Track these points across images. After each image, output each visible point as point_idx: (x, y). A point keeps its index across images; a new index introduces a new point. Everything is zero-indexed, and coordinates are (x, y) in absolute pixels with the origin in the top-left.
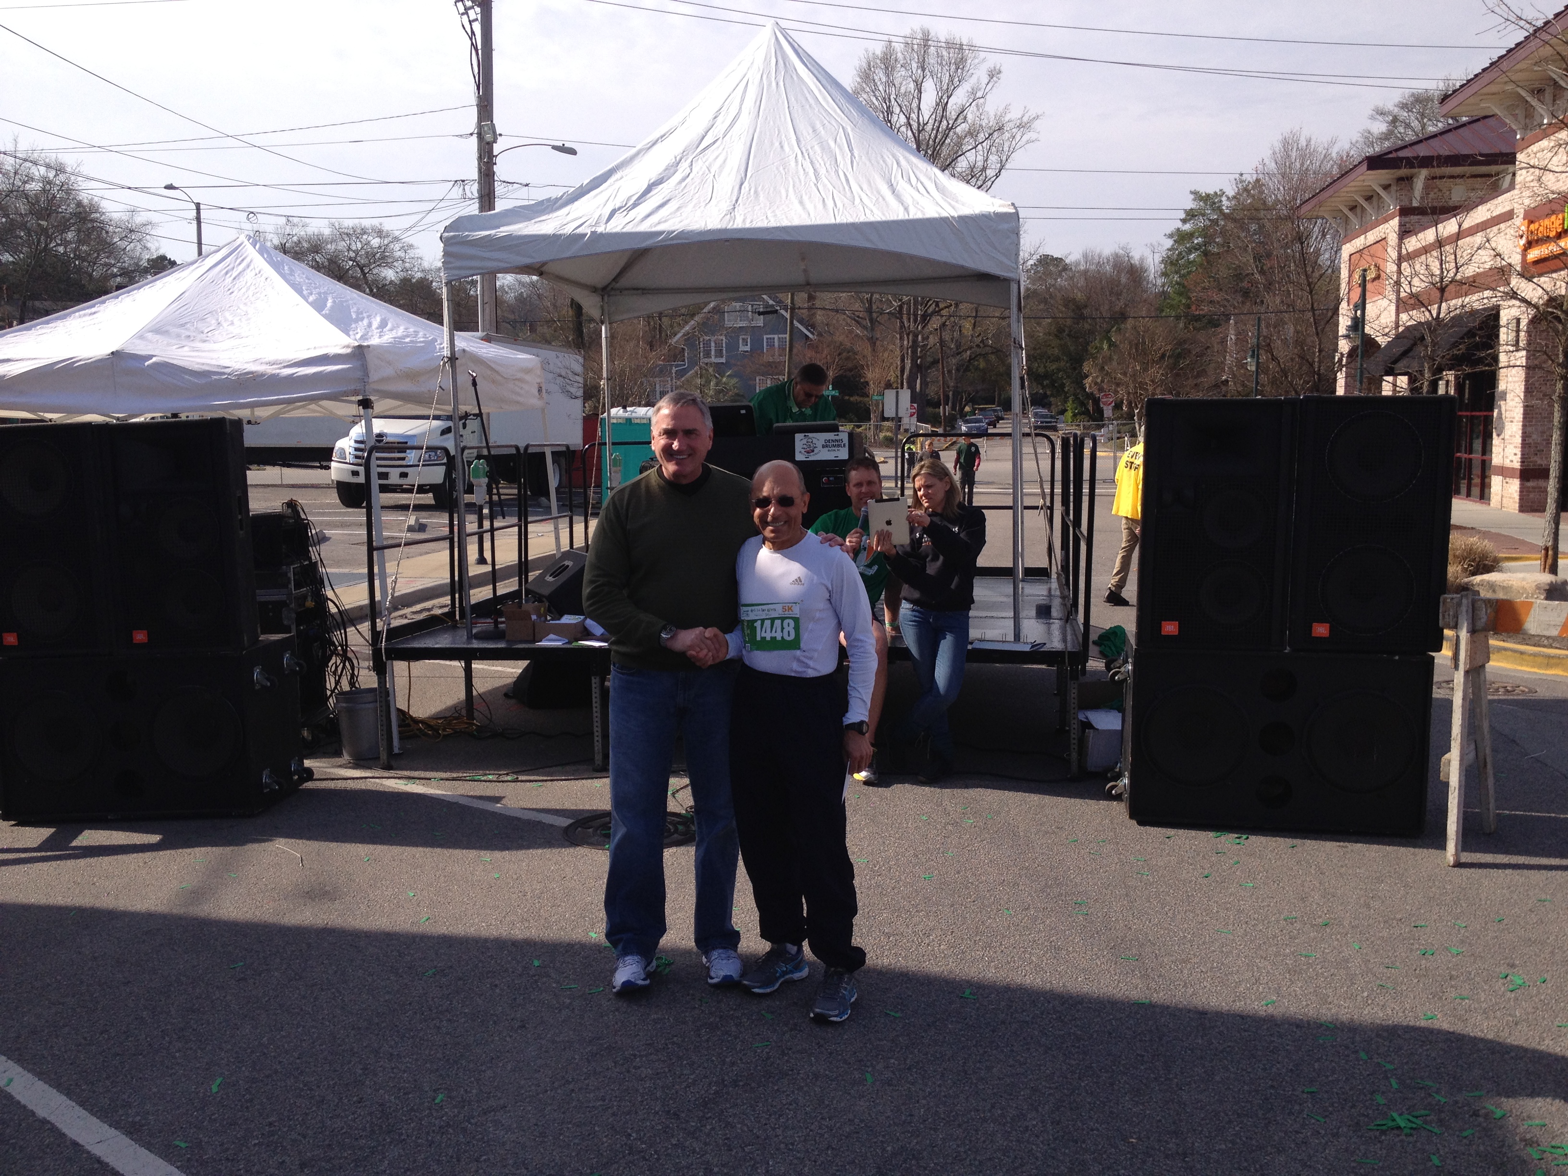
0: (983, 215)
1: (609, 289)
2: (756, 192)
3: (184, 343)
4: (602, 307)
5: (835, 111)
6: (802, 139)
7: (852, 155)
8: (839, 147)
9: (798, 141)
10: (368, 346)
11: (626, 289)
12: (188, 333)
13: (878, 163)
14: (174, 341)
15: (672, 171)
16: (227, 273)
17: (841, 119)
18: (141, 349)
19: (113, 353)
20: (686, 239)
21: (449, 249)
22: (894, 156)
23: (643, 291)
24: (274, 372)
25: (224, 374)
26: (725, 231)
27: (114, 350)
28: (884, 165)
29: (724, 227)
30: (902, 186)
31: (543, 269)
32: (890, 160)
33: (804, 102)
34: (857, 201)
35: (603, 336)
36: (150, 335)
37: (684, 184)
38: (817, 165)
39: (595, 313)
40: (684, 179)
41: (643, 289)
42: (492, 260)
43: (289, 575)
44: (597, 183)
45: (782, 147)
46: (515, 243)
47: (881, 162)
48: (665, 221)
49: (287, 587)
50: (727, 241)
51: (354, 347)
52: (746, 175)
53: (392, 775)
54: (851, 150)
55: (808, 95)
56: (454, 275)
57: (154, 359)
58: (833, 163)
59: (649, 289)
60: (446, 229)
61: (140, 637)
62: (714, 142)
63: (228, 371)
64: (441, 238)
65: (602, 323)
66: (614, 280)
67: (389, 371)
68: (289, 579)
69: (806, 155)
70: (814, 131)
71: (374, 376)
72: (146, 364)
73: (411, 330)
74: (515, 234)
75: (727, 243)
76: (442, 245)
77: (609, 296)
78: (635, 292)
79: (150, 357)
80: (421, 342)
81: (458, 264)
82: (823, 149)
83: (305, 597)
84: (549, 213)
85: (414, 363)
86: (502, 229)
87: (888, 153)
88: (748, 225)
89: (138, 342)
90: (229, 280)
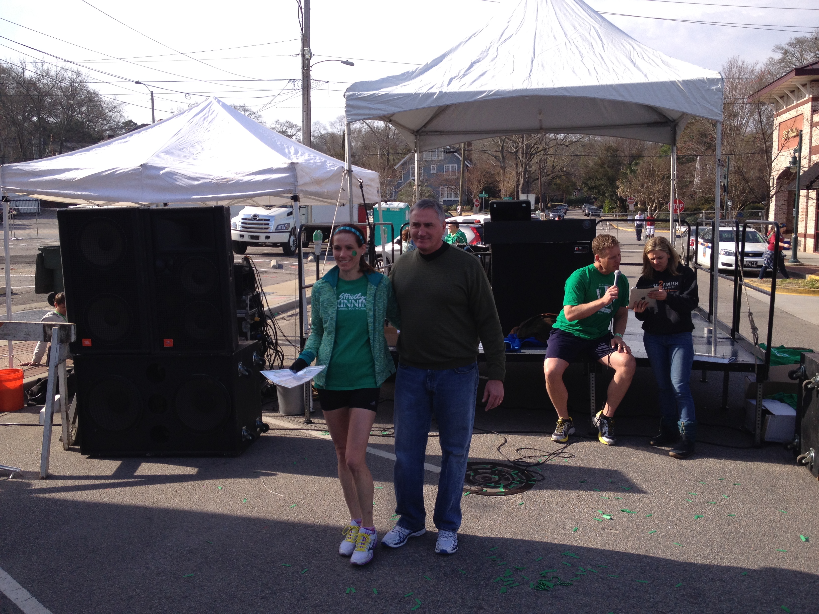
0: (699, 80)
1: (420, 131)
2: (542, 66)
3: (183, 160)
4: (416, 142)
5: (586, 17)
6: (567, 33)
7: (603, 43)
8: (593, 38)
9: (565, 34)
10: (298, 163)
11: (431, 132)
12: (185, 155)
13: (621, 48)
14: (177, 159)
15: (485, 54)
16: (204, 119)
17: (591, 21)
18: (157, 163)
19: (141, 165)
20: (500, 95)
21: (351, 103)
22: (630, 44)
23: (441, 133)
24: (239, 178)
25: (209, 179)
26: (526, 90)
27: (142, 164)
28: (625, 49)
29: (525, 88)
30: (639, 62)
31: (391, 118)
32: (628, 46)
33: (565, 12)
34: (611, 70)
35: (416, 159)
36: (162, 155)
37: (494, 62)
38: (580, 49)
39: (412, 146)
40: (494, 59)
41: (440, 132)
42: (376, 109)
43: (246, 302)
44: (437, 62)
45: (555, 38)
46: (391, 98)
47: (622, 47)
48: (486, 84)
49: (245, 309)
50: (527, 96)
51: (289, 164)
52: (534, 55)
53: (313, 428)
54: (601, 40)
55: (567, 7)
56: (351, 119)
57: (166, 170)
58: (591, 47)
59: (444, 132)
60: (348, 90)
61: (168, 343)
62: (510, 37)
63: (211, 177)
64: (344, 96)
65: (415, 152)
66: (425, 126)
67: (307, 179)
68: (247, 304)
69: (572, 42)
70: (575, 28)
71: (300, 182)
72: (161, 172)
73: (312, 155)
74: (391, 93)
75: (527, 98)
76: (345, 100)
77: (420, 136)
78: (434, 133)
79: (164, 168)
80: (319, 163)
81: (354, 112)
82: (583, 39)
83: (253, 315)
84: (409, 81)
85: (318, 174)
86: (382, 90)
87: (626, 42)
88: (540, 86)
89: (156, 159)
90: (206, 123)
